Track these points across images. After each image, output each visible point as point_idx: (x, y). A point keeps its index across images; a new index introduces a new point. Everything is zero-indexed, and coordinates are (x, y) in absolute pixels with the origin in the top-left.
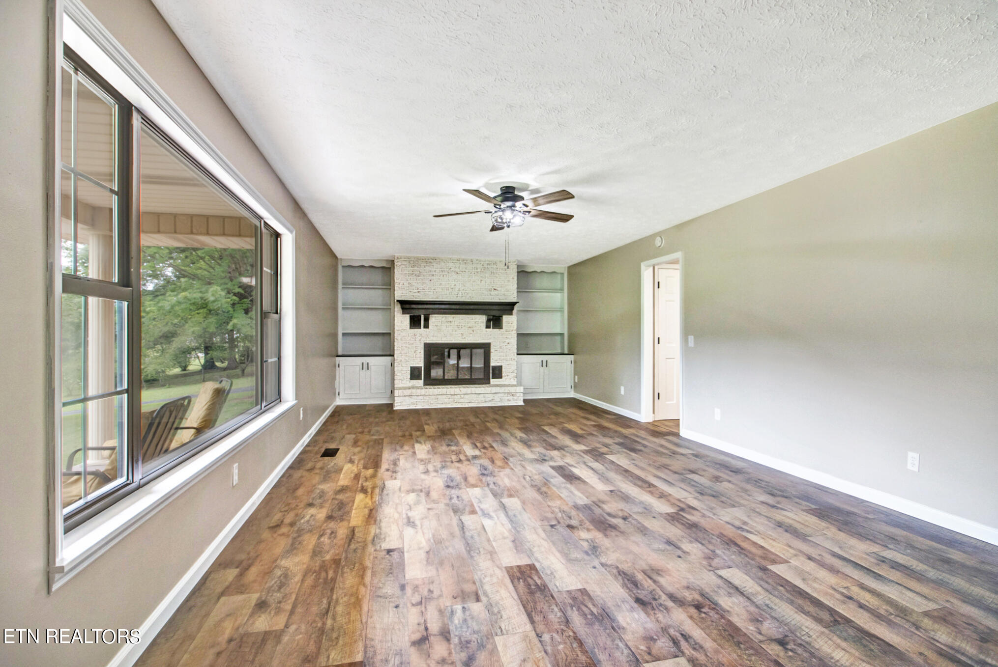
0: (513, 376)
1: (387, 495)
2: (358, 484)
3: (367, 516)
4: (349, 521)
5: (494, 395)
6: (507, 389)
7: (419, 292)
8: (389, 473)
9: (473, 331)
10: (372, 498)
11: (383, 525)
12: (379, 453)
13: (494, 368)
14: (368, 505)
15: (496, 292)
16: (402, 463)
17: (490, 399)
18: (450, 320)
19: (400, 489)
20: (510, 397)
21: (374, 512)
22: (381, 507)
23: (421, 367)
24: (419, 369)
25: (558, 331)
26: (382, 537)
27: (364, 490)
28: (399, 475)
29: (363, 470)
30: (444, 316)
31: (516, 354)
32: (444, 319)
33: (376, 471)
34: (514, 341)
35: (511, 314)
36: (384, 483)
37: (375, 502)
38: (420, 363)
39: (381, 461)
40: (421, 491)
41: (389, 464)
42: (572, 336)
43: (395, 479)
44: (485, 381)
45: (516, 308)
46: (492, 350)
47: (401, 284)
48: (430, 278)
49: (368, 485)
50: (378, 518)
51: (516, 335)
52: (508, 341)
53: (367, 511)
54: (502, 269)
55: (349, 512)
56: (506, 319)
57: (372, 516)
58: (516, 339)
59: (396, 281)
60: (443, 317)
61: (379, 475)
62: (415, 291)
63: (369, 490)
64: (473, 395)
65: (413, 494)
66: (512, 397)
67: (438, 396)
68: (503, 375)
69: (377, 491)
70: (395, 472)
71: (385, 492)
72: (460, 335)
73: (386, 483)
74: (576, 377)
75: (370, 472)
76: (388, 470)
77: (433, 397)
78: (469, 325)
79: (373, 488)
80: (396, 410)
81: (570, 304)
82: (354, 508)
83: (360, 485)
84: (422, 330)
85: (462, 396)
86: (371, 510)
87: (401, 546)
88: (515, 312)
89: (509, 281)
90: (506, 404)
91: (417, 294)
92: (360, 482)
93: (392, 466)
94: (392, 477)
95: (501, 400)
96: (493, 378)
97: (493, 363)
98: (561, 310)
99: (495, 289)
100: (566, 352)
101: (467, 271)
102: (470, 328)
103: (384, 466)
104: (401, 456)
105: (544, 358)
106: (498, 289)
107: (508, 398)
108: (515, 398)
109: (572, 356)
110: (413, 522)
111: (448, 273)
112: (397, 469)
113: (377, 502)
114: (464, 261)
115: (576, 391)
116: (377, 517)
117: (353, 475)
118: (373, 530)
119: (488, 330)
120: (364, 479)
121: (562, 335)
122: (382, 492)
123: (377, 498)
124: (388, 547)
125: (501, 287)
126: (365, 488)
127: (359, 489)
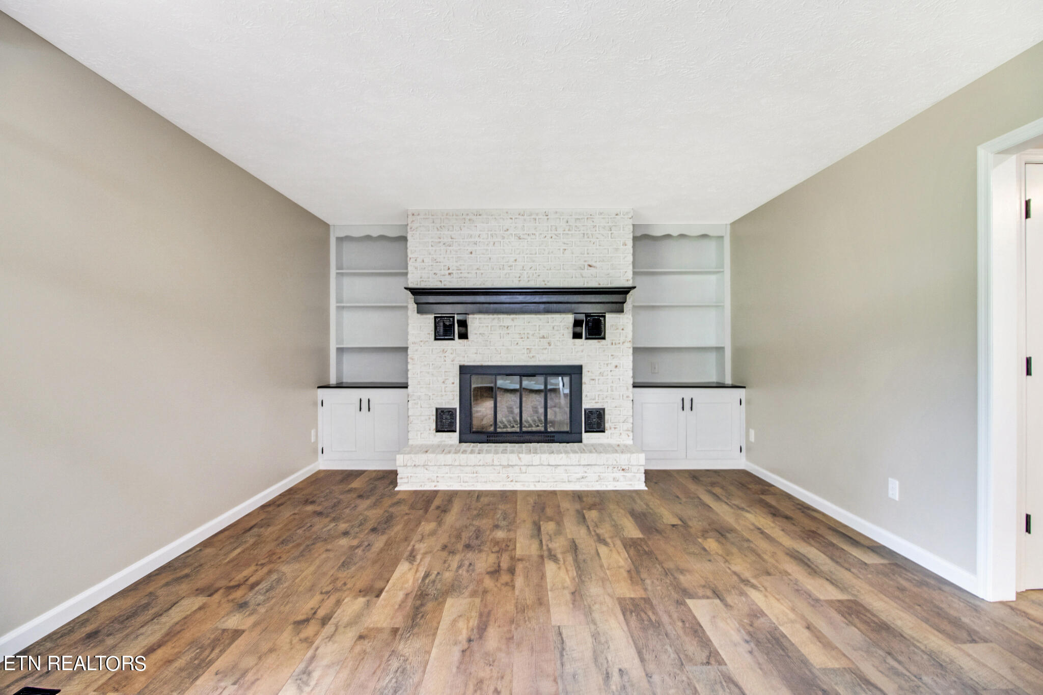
0: (625, 428)
5: (585, 469)
6: (611, 458)
7: (450, 274)
9: (549, 344)
13: (590, 413)
15: (592, 270)
17: (579, 476)
18: (506, 325)
20: (619, 474)
23: (455, 409)
24: (451, 412)
25: (712, 343)
30: (495, 316)
31: (631, 386)
32: (495, 322)
34: (627, 361)
35: (621, 311)
38: (452, 401)
42: (740, 353)
44: (571, 436)
45: (630, 297)
46: (585, 379)
47: (419, 260)
48: (470, 249)
51: (631, 351)
52: (615, 362)
54: (604, 227)
56: (611, 320)
58: (631, 358)
59: (410, 255)
60: (494, 319)
62: (443, 272)
64: (545, 468)
66: (623, 473)
67: (478, 468)
68: (607, 425)
72: (525, 351)
74: (752, 433)
77: (468, 469)
78: (542, 333)
80: (399, 492)
81: (735, 294)
84: (457, 343)
85: (524, 468)
88: (628, 306)
89: (617, 249)
90: (610, 486)
91: (448, 278)
95: (600, 479)
96: (586, 432)
97: (588, 403)
98: (718, 306)
99: (590, 266)
100: (728, 381)
101: (537, 234)
102: (544, 337)
105: (688, 393)
106: (597, 264)
107: (614, 475)
108: (629, 475)
109: (741, 392)
111: (503, 238)
114: (531, 215)
115: (749, 458)
119: (577, 341)
121: (720, 350)
125: (603, 261)
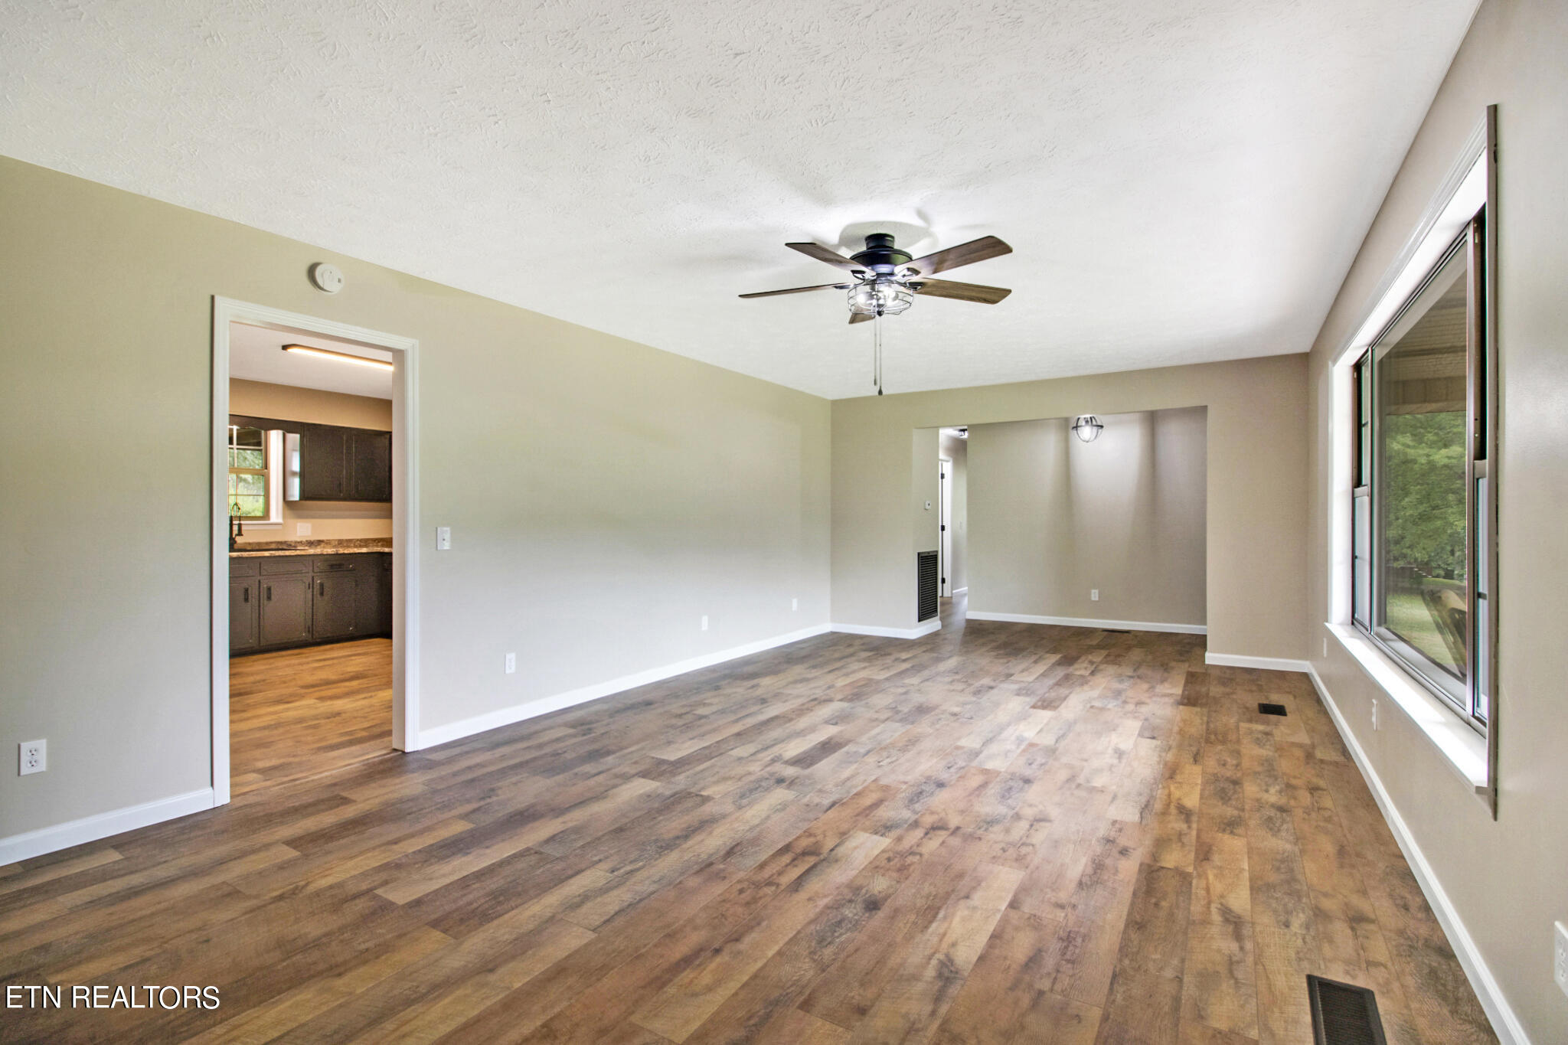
1: (1141, 795)
2: (1199, 831)
3: (1178, 772)
4: (1204, 772)
8: (1123, 841)
10: (1169, 795)
11: (1156, 759)
12: (1135, 936)
14: (1176, 785)
16: (1077, 866)
19: (1115, 798)
21: (1167, 776)
22: (1155, 779)
26: (1158, 749)
27: (1185, 813)
28: (1103, 830)
29: (1190, 869)
33: (1155, 857)
36: (1142, 818)
37: (1164, 788)
39: (1134, 894)
40: (1079, 786)
41: (1116, 872)
43: (1114, 822)
49: (1177, 824)
50: (1161, 766)
53: (1178, 778)
55: (1205, 783)
57: (1171, 773)
61: (1148, 841)
63: (1173, 810)
65: (1095, 784)
69: (1158, 806)
70: (1109, 841)
71: (1144, 800)
73: (1136, 818)
75: (1172, 859)
76: (1124, 852)
79: (1165, 813)
82: (1199, 787)
83: (1194, 826)
86: (1171, 778)
87: (1140, 739)
92: (1194, 833)
93: (1108, 862)
94: (1120, 830)
103: (1128, 870)
104: (1063, 897)
110: (1116, 752)
112: (1099, 850)
113: (1160, 786)
116: (1163, 768)
117: (1216, 859)
118: (1170, 757)
120: (1185, 840)
122: (1148, 801)
123: (1160, 793)
124: (1154, 741)
126: (1183, 817)
127: (1194, 818)
